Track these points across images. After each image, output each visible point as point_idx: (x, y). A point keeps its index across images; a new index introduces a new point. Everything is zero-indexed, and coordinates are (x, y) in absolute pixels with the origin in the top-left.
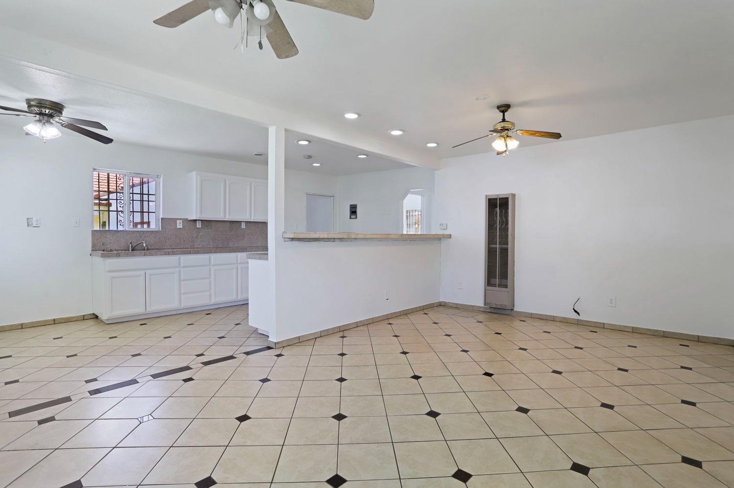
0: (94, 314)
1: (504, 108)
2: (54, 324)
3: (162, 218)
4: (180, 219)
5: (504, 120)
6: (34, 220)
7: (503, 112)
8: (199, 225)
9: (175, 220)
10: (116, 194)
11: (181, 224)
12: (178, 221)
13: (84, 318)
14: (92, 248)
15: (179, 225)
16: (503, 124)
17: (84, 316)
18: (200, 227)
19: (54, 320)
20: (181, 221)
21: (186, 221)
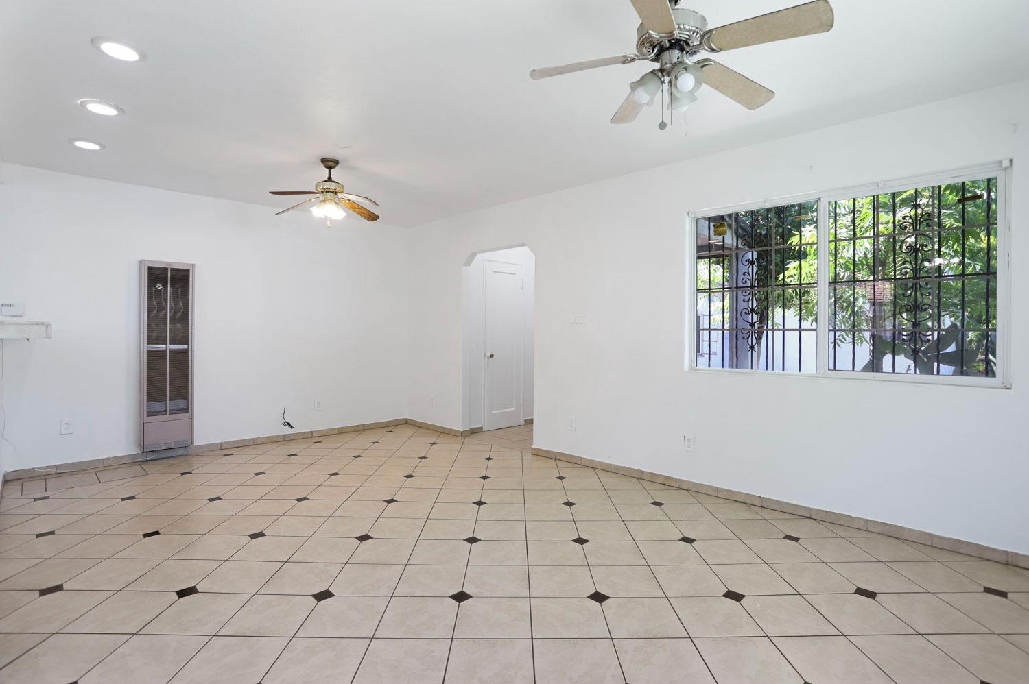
1: (330, 164)
5: (330, 179)
7: (330, 168)
16: (328, 185)
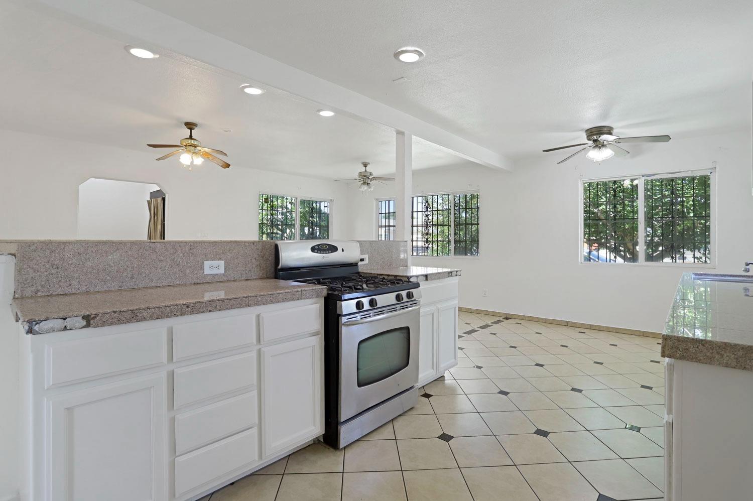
1: (190, 126)
5: (191, 137)
7: (191, 129)
16: (189, 141)
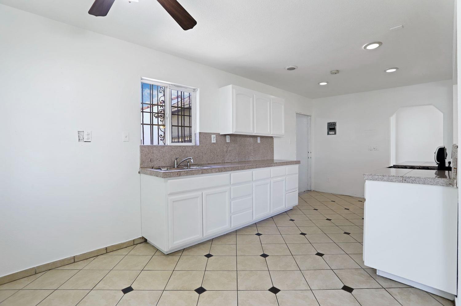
0: (143, 238)
2: (107, 253)
3: (200, 133)
4: (214, 134)
6: (85, 133)
8: (228, 139)
9: (209, 135)
10: (157, 106)
11: (215, 139)
12: (213, 136)
13: (134, 243)
14: (141, 164)
15: (214, 140)
17: (134, 240)
18: (229, 142)
19: (106, 248)
20: (215, 136)
21: (218, 135)
